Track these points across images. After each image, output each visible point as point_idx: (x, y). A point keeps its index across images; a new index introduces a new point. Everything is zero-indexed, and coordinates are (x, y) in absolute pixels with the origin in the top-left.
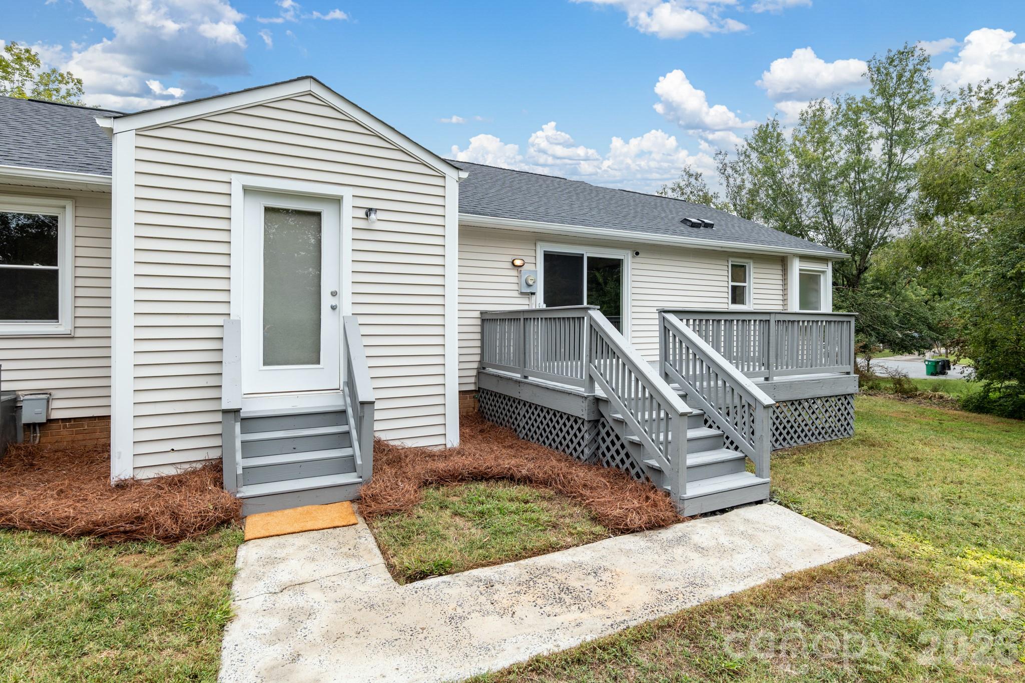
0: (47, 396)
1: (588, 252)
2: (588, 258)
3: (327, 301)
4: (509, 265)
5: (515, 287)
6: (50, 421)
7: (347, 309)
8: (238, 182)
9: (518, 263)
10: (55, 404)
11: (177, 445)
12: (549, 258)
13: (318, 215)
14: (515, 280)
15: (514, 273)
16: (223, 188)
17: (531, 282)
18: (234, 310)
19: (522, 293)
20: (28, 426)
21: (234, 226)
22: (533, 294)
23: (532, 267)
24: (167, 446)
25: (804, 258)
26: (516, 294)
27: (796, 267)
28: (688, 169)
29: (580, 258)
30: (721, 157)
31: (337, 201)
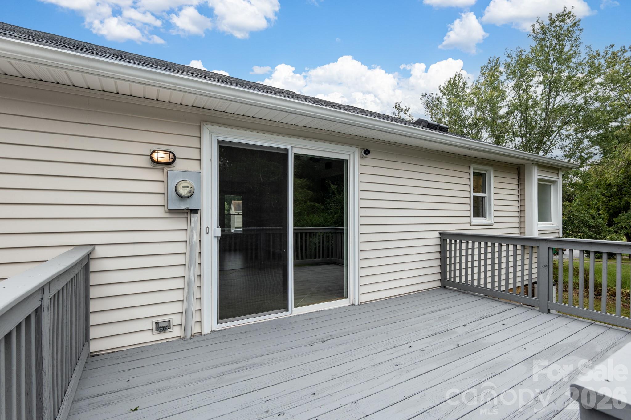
2: (297, 157)
4: (144, 162)
5: (158, 200)
9: (161, 157)
14: (158, 187)
15: (157, 175)
17: (184, 192)
19: (171, 211)
22: (195, 211)
23: (193, 166)
25: (540, 166)
26: (159, 212)
27: (535, 176)
29: (282, 156)
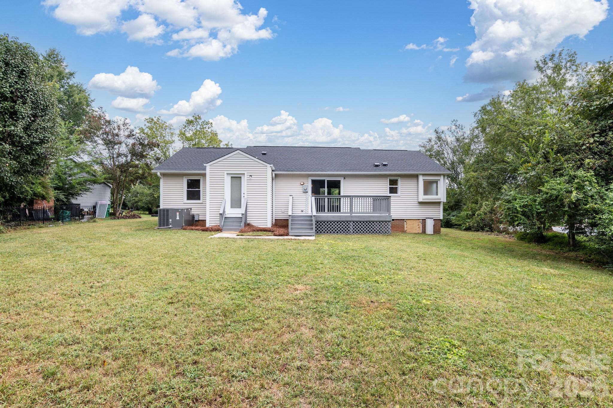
0: (198, 215)
1: (326, 179)
3: (242, 195)
4: (300, 184)
5: (302, 190)
6: (199, 220)
7: (246, 197)
8: (226, 172)
9: (302, 183)
10: (200, 217)
11: (216, 222)
12: (313, 182)
13: (241, 177)
14: (302, 188)
15: (301, 186)
16: (223, 174)
18: (225, 197)
20: (196, 221)
21: (225, 181)
22: (307, 192)
23: (307, 184)
24: (214, 222)
25: (424, 175)
26: (302, 192)
27: (421, 179)
28: (437, 130)
29: (324, 181)
30: (454, 122)
31: (244, 174)
